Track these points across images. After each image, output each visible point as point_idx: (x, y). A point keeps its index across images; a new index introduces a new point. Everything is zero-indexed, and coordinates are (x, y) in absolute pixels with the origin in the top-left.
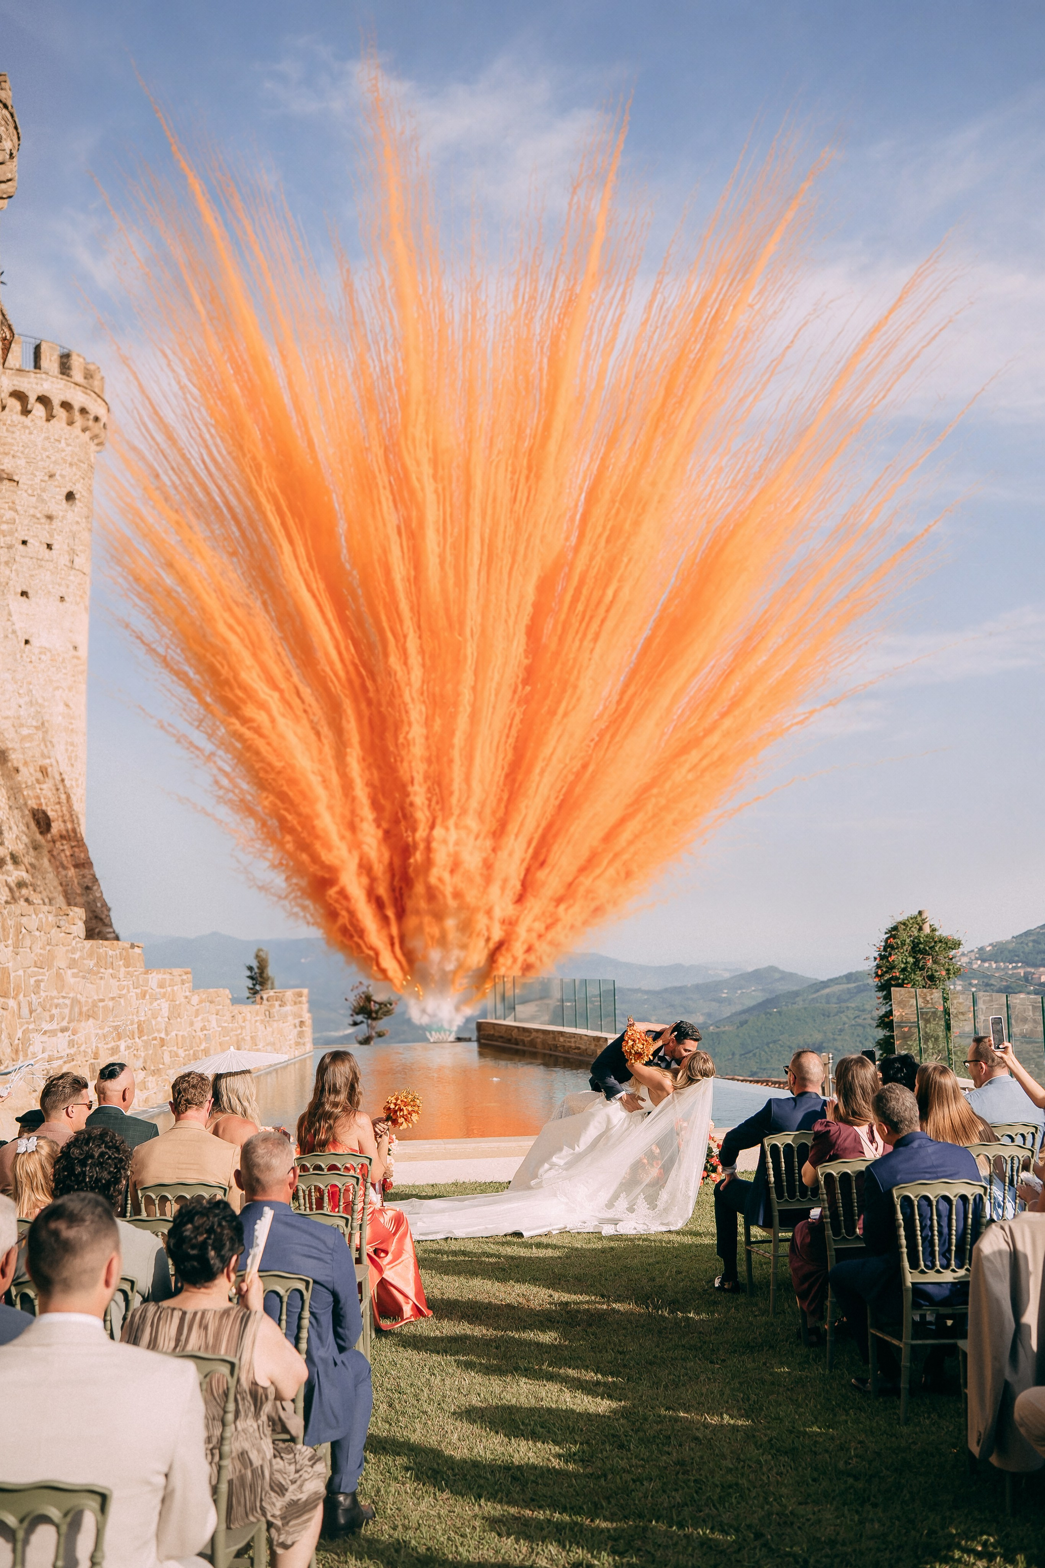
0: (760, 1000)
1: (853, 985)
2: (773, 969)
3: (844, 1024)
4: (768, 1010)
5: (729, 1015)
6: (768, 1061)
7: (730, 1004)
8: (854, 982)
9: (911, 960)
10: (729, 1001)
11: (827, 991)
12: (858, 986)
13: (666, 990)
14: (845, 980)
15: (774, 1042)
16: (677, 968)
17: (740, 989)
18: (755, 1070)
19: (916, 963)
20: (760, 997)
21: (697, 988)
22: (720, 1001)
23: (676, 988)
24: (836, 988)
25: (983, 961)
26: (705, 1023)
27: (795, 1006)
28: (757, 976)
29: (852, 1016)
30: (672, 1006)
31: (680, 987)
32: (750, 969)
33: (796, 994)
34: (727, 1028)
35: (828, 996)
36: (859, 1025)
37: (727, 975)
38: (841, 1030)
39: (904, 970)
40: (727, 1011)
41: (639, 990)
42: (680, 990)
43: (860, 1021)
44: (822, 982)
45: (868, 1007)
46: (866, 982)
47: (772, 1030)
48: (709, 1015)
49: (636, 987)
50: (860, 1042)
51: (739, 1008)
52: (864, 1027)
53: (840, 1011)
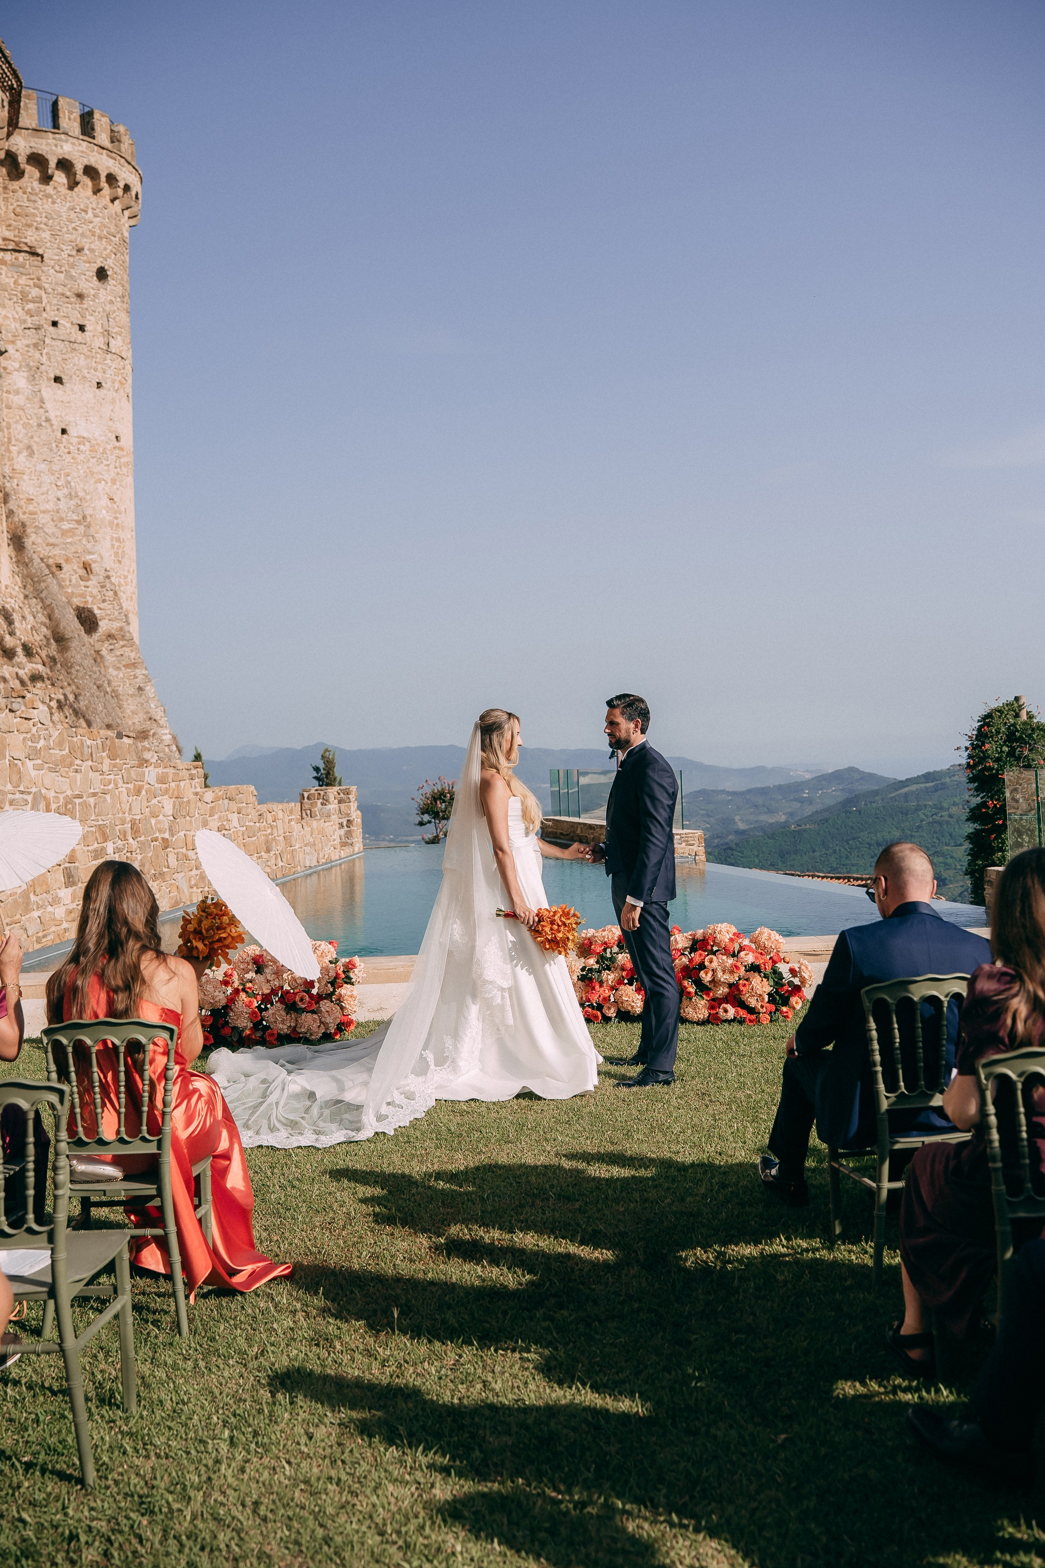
0: (839, 799)
1: (932, 783)
2: (852, 770)
3: (922, 821)
4: (848, 809)
5: (810, 813)
6: (847, 857)
7: (811, 804)
8: (932, 781)
9: (1006, 749)
10: (810, 801)
11: (905, 790)
12: (937, 785)
13: (749, 791)
14: (923, 780)
15: (854, 839)
16: (760, 770)
17: (821, 789)
18: (835, 865)
19: (1011, 753)
20: (841, 797)
21: (779, 788)
22: (802, 801)
23: (757, 789)
24: (914, 787)
26: (786, 822)
27: (874, 805)
28: (837, 776)
29: (930, 814)
30: (756, 806)
31: (762, 789)
32: (831, 770)
33: (876, 793)
34: (808, 826)
35: (906, 795)
36: (936, 822)
37: (808, 776)
38: (919, 827)
39: (998, 760)
40: (809, 810)
41: (723, 791)
42: (763, 791)
43: (937, 818)
44: (901, 781)
45: (945, 805)
46: (943, 781)
47: (852, 828)
48: (791, 814)
49: (720, 788)
50: (937, 838)
51: (819, 807)
52: (940, 824)
53: (918, 809)
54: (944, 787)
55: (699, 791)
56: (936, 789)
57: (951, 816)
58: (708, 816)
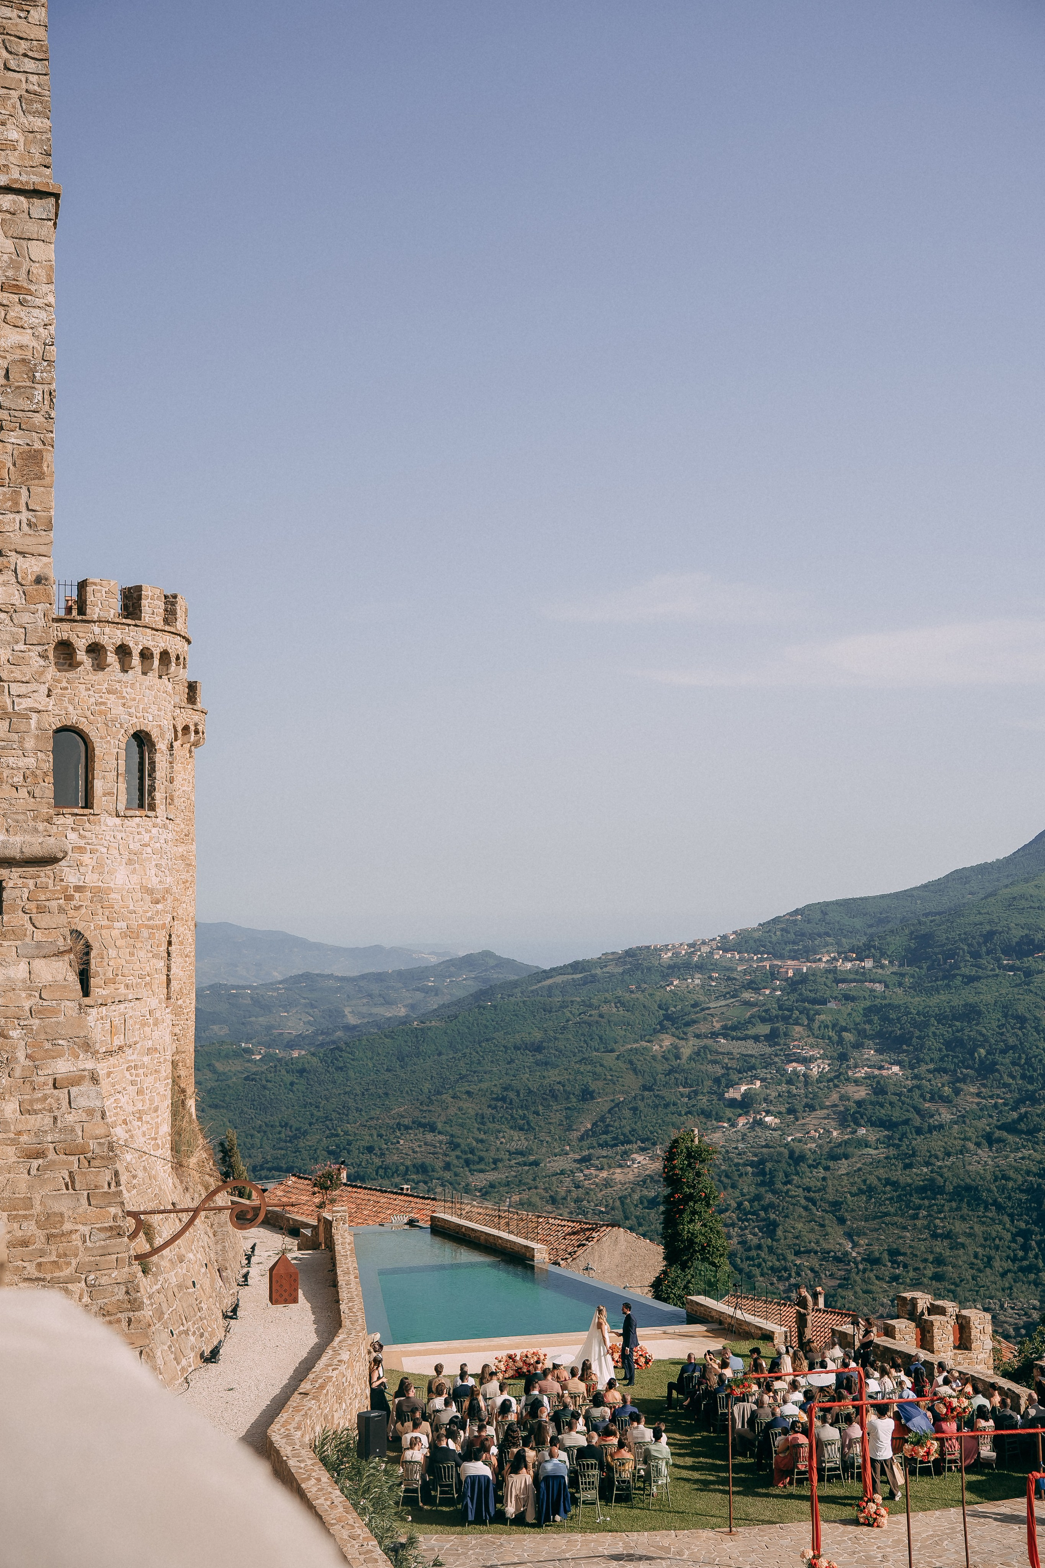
0: (472, 991)
1: (581, 975)
2: (487, 954)
3: (568, 1021)
4: (482, 1003)
5: (435, 1007)
6: (479, 1063)
7: (436, 995)
8: (580, 973)
10: (436, 991)
11: (549, 982)
12: (585, 977)
13: (363, 977)
14: (570, 970)
15: (487, 1040)
16: (376, 950)
17: (450, 977)
18: (464, 1072)
19: (689, 1165)
20: (473, 987)
21: (400, 973)
22: (426, 990)
23: (374, 974)
24: (559, 979)
25: (726, 951)
26: (407, 1016)
27: (513, 999)
28: (469, 962)
29: (577, 1013)
30: (370, 996)
31: (380, 974)
32: (462, 954)
33: (515, 984)
34: (433, 1023)
35: (550, 987)
36: (585, 1023)
37: (434, 960)
38: (564, 1028)
39: (681, 1169)
40: (434, 1003)
41: (330, 976)
42: (379, 977)
43: (585, 1018)
44: (544, 971)
45: (595, 1001)
46: (593, 972)
47: (486, 1027)
48: (413, 1007)
49: (327, 972)
50: (585, 1041)
51: (446, 999)
52: (590, 1025)
53: (563, 1006)
54: (594, 979)
55: (302, 975)
56: (585, 982)
57: (601, 1016)
58: (312, 1006)
